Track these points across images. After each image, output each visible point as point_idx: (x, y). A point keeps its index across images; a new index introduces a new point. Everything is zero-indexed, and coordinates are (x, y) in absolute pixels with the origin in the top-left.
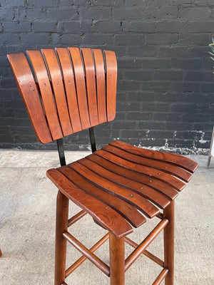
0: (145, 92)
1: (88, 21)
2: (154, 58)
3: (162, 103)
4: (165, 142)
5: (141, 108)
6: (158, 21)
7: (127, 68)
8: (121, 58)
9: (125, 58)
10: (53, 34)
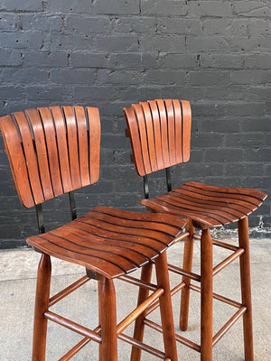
0: (230, 148)
1: (153, 53)
2: (241, 103)
3: (254, 163)
4: (258, 220)
5: (225, 171)
6: (247, 54)
7: (205, 115)
8: (197, 103)
9: (203, 102)
10: (100, 70)
